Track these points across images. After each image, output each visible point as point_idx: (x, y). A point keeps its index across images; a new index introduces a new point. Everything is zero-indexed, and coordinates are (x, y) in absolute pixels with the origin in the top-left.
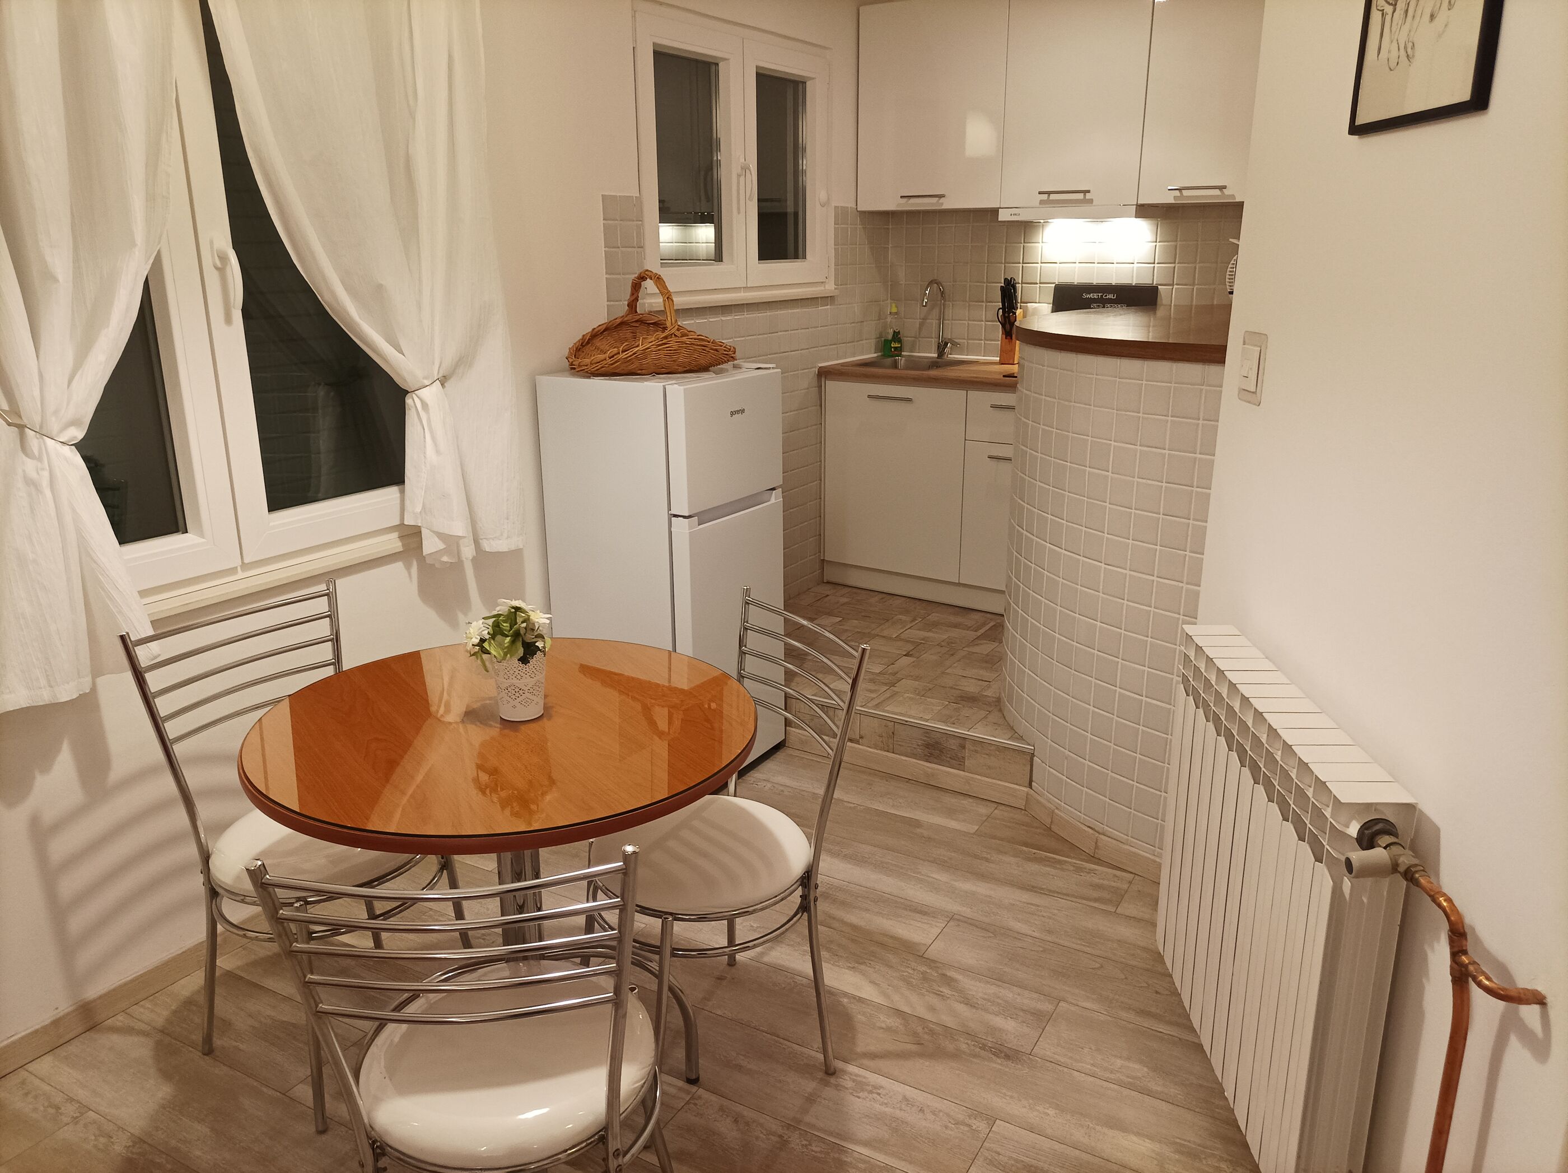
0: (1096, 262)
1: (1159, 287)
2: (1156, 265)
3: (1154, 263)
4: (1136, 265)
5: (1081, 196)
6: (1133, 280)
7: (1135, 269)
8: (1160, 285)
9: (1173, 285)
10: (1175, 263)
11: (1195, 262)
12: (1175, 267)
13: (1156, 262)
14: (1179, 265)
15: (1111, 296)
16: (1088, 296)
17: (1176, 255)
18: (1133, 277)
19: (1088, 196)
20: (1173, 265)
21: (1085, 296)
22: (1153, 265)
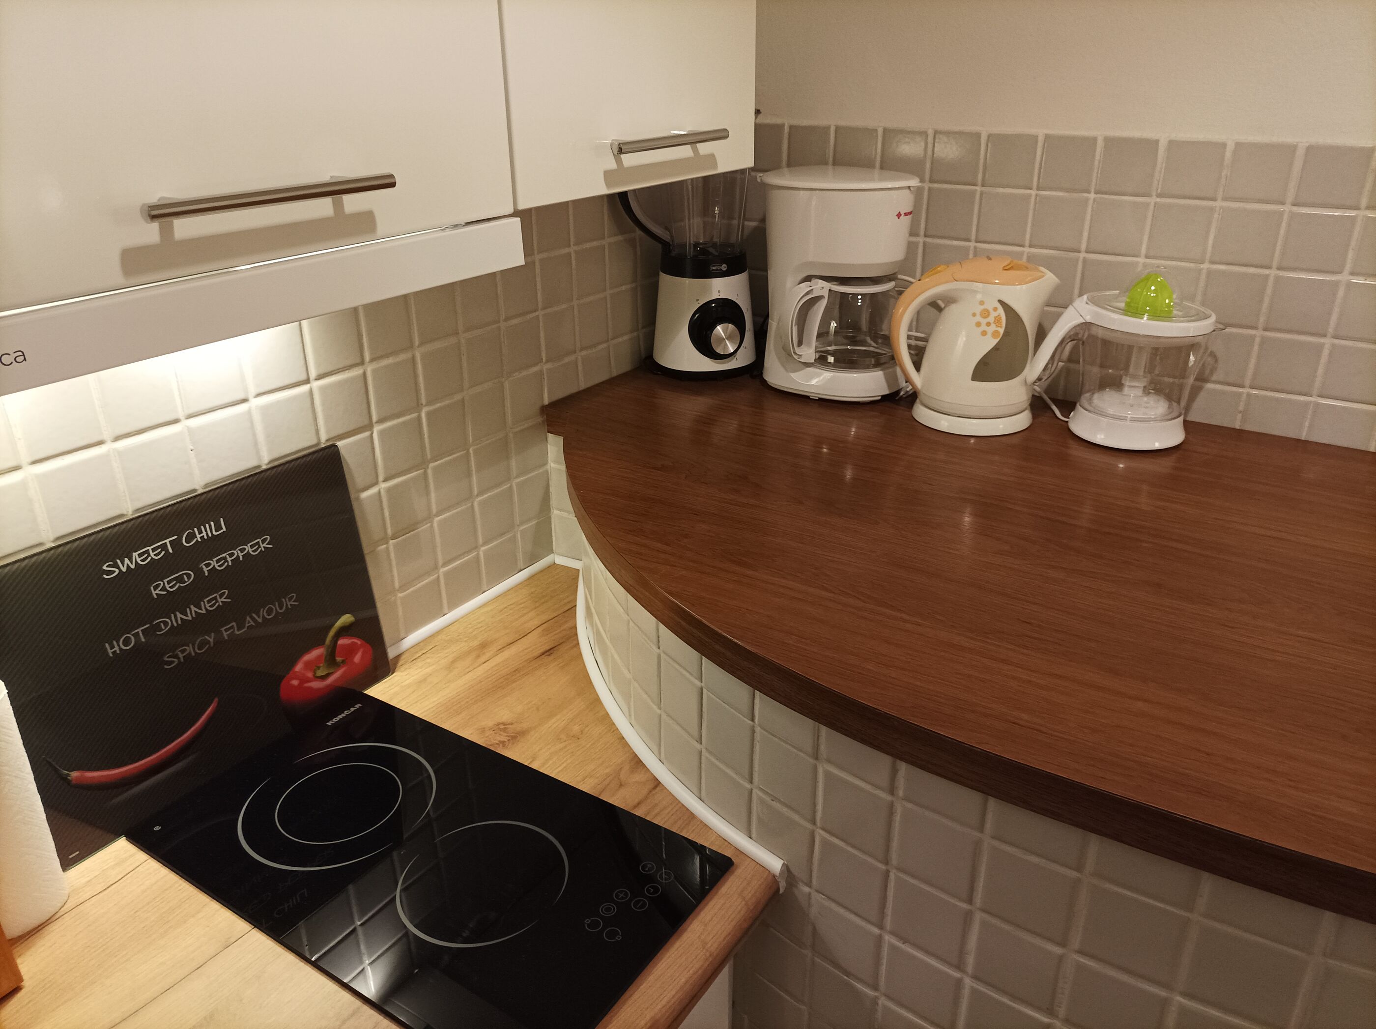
0: (107, 435)
1: (340, 444)
2: (316, 385)
3: (307, 381)
4: (256, 403)
5: (323, 207)
6: (258, 452)
7: (257, 417)
8: (341, 437)
9: (369, 427)
10: (362, 363)
11: (411, 346)
12: (364, 374)
13: (313, 374)
14: (375, 365)
15: (208, 531)
16: (125, 565)
17: (360, 336)
18: (256, 444)
19: (353, 203)
20: (357, 372)
21: (111, 570)
22: (305, 388)
